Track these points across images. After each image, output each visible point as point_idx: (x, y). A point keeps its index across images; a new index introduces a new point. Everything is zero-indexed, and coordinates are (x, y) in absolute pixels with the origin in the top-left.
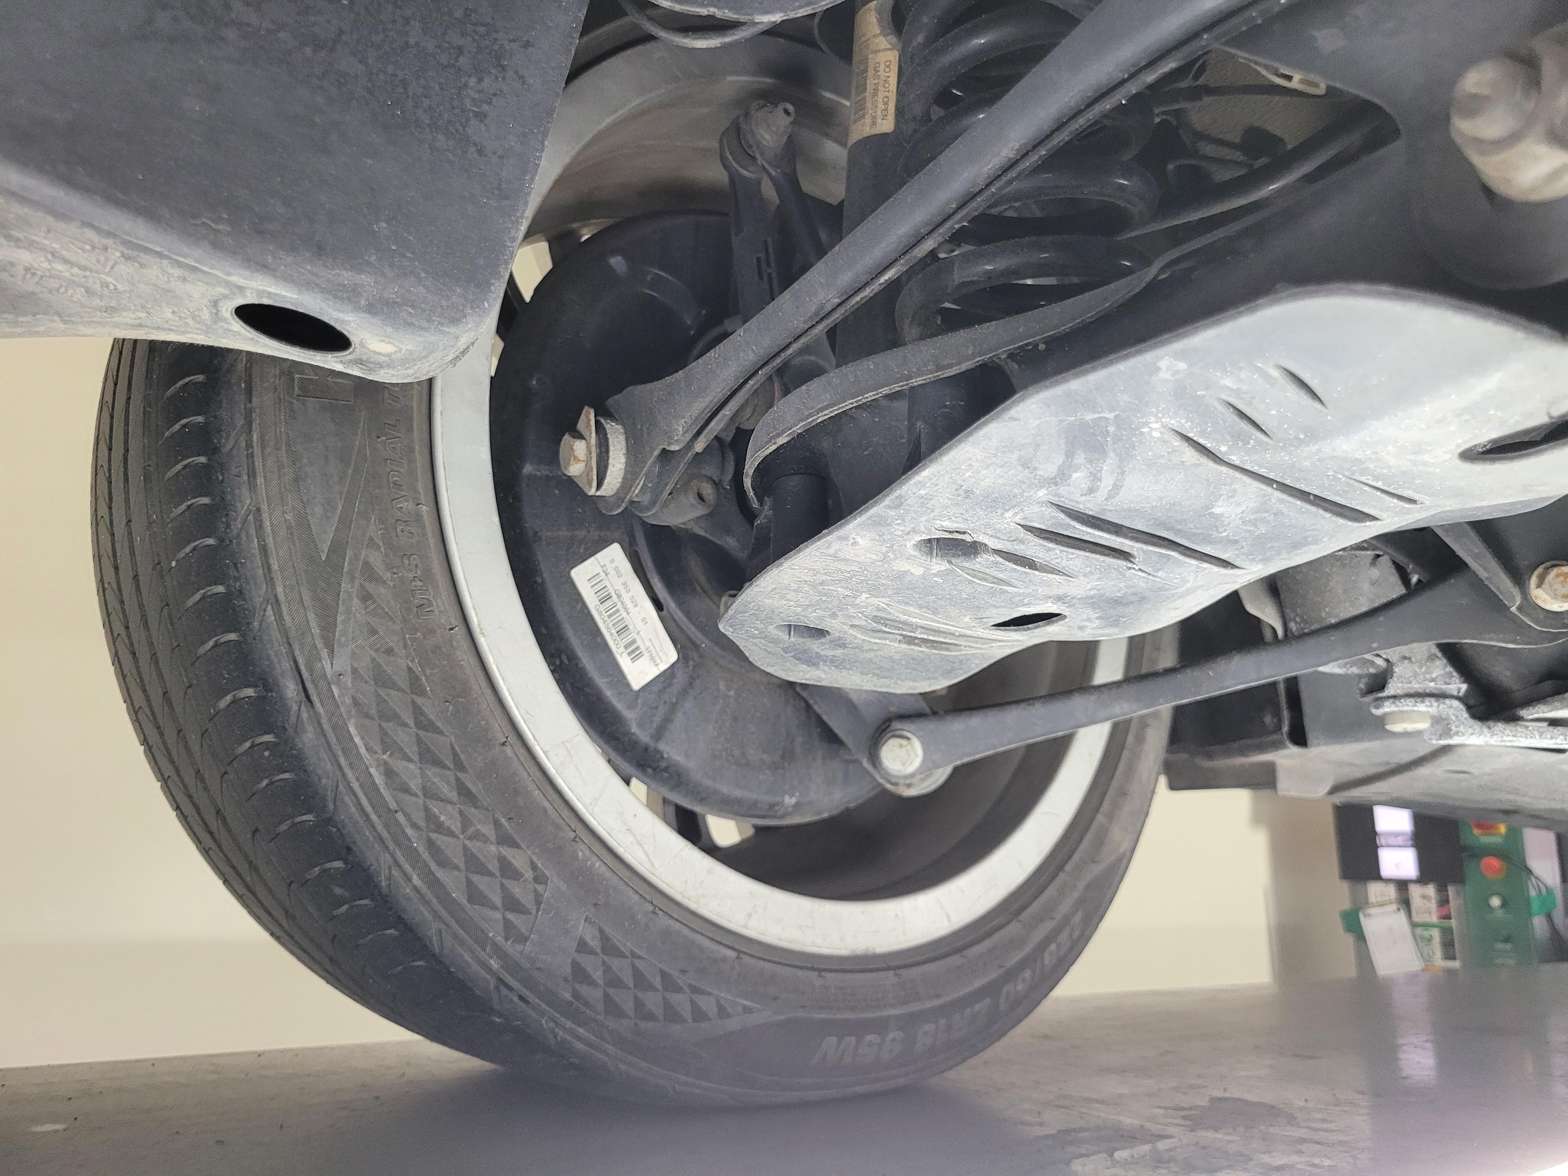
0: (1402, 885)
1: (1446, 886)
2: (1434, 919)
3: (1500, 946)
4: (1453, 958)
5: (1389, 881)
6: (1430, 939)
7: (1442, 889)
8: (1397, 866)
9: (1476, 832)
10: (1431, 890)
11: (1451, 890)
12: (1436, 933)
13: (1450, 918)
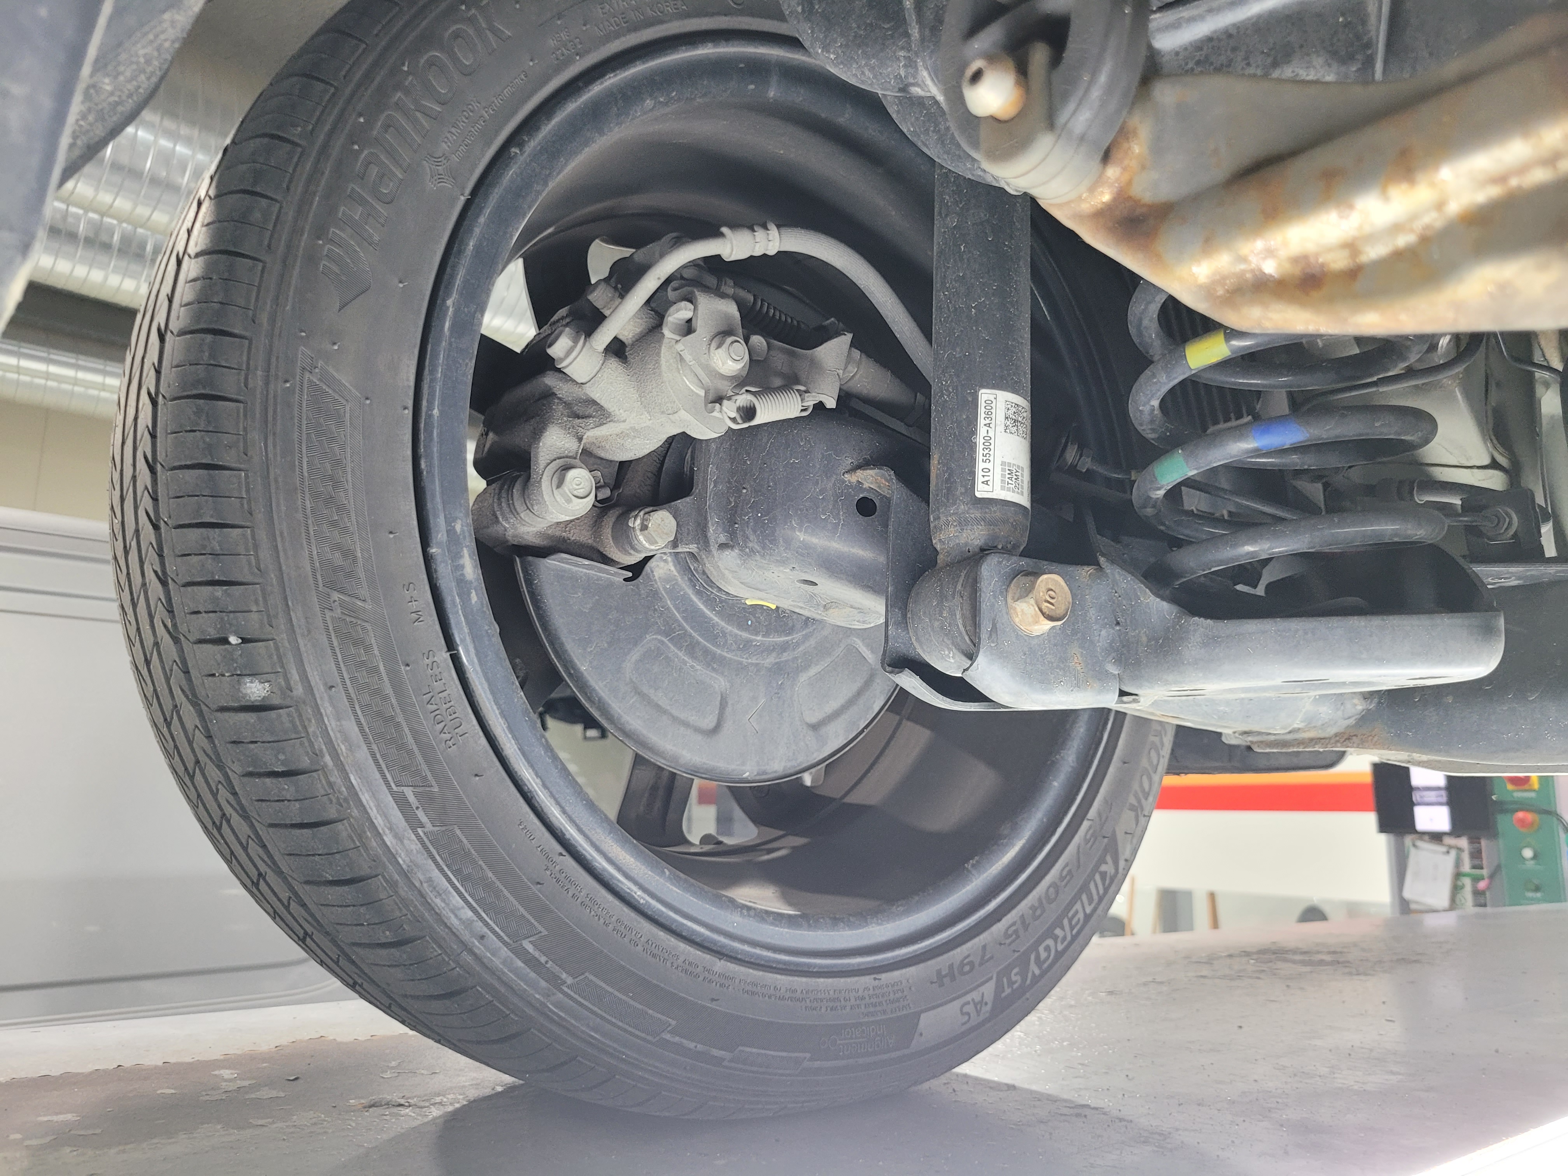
0: (1436, 837)
1: (1480, 839)
2: (1466, 867)
3: (1530, 895)
4: (1485, 905)
5: (1424, 833)
6: (1463, 887)
7: (1474, 840)
8: (1431, 820)
9: (1510, 787)
10: (1463, 842)
11: (1484, 843)
12: (1467, 882)
13: (1482, 868)
